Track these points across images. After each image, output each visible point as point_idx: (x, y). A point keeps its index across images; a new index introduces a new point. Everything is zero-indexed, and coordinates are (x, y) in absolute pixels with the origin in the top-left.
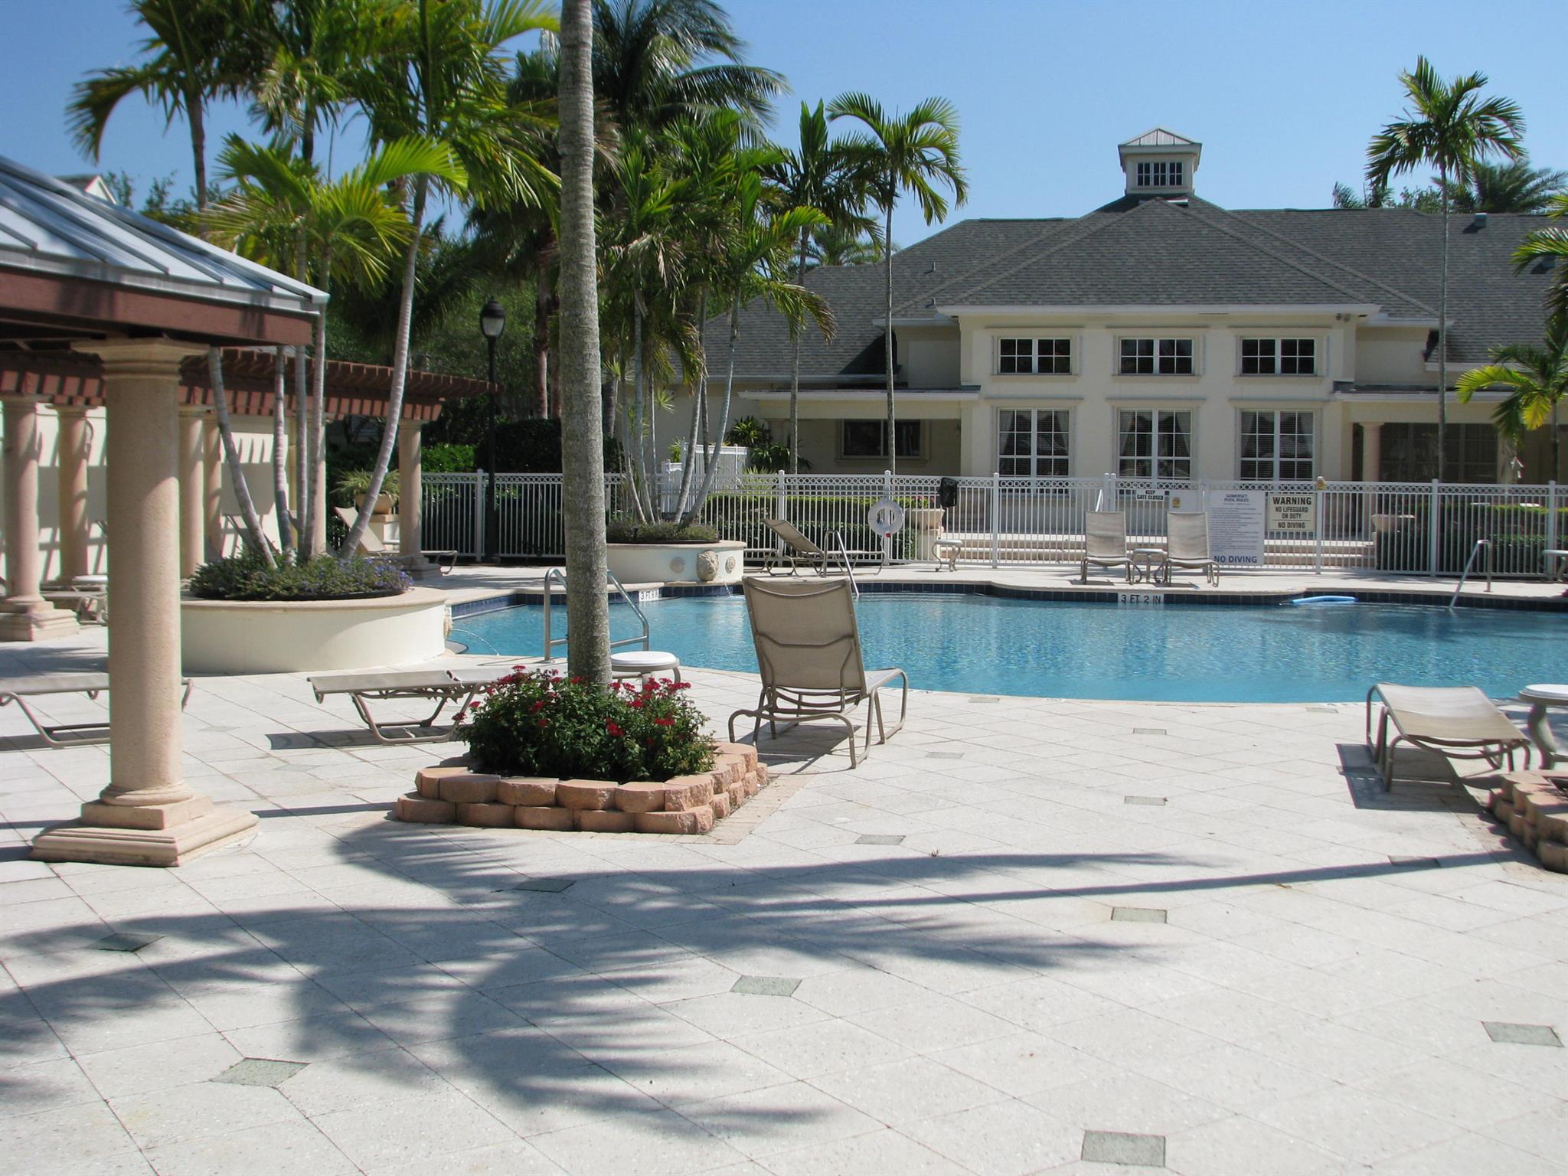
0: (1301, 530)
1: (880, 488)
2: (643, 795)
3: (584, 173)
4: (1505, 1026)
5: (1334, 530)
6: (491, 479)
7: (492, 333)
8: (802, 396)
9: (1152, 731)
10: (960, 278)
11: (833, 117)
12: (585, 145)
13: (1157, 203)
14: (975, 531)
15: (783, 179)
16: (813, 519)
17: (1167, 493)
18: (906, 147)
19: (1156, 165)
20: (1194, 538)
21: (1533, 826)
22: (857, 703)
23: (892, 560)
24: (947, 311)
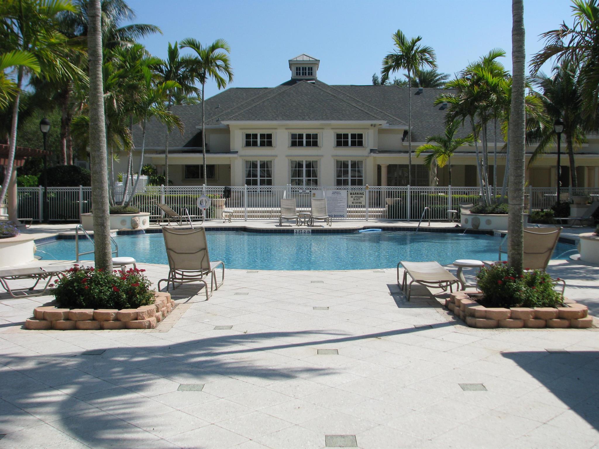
0: (360, 205)
1: (201, 191)
2: (129, 314)
3: (99, 68)
4: (466, 385)
5: (372, 204)
6: (46, 189)
7: (45, 131)
8: (169, 156)
9: (318, 282)
10: (229, 110)
11: (182, 47)
12: (99, 56)
13: (304, 82)
14: (238, 207)
15: (162, 71)
16: (175, 203)
17: (310, 191)
18: (210, 60)
19: (303, 68)
20: (321, 208)
21: (464, 311)
22: (207, 275)
23: (206, 219)
24: (225, 123)
